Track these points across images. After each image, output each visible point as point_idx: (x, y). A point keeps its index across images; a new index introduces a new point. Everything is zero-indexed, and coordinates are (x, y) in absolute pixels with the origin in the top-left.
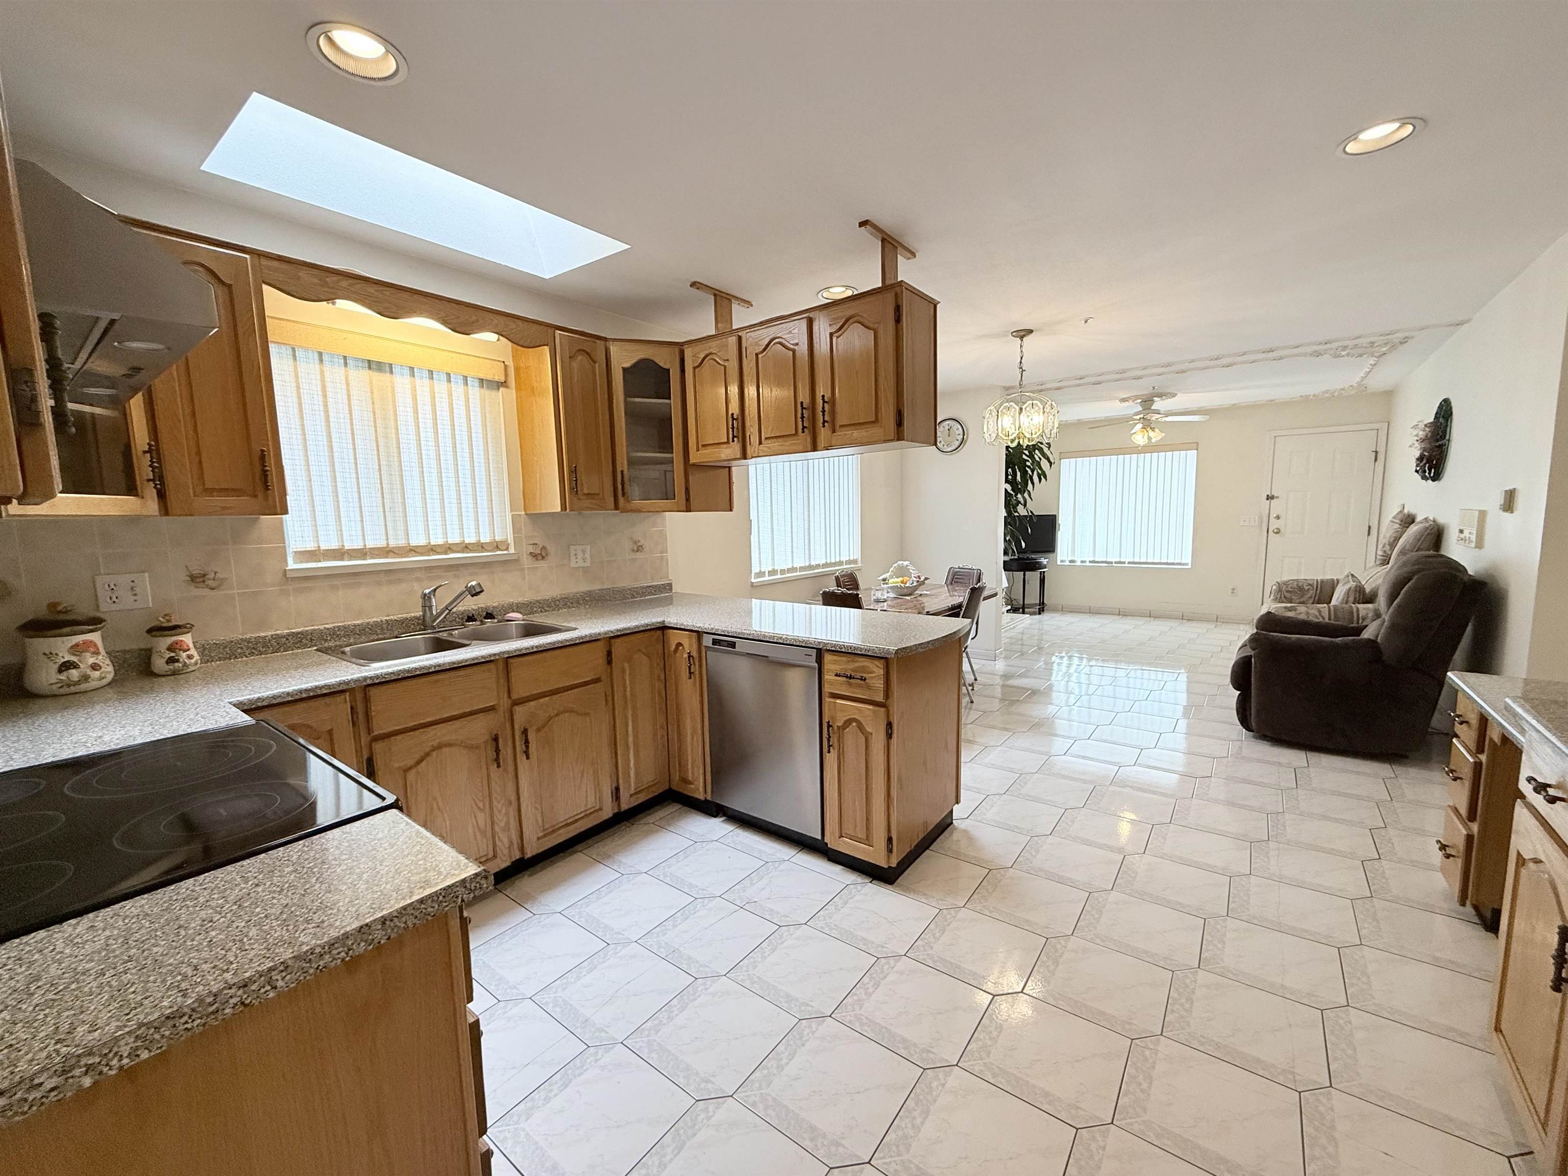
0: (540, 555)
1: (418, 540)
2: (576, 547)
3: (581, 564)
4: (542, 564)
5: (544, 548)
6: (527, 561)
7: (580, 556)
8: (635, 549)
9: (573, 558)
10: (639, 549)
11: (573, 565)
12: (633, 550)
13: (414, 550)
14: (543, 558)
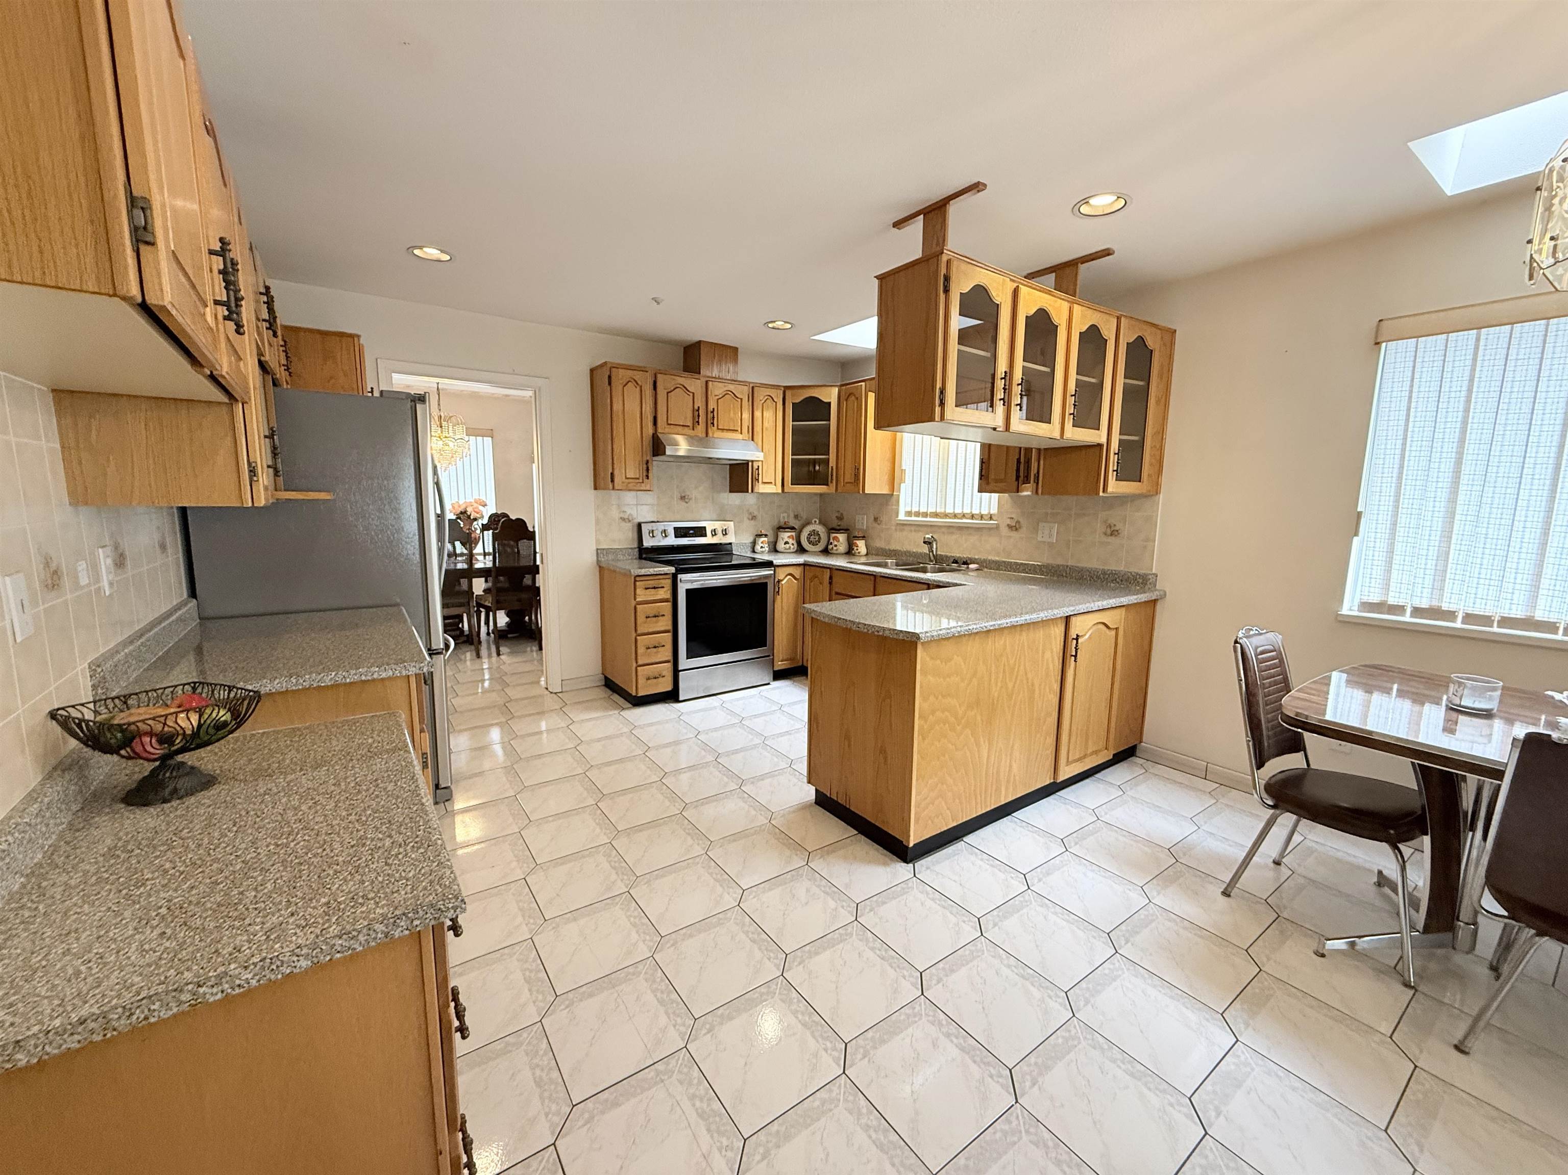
0: (1015, 527)
1: (949, 510)
2: (1044, 524)
3: (1046, 539)
4: (1014, 534)
5: (1018, 522)
6: (1004, 531)
7: (1047, 532)
8: (1109, 532)
9: (1040, 535)
10: (1114, 533)
11: (1039, 539)
12: (1105, 534)
13: (946, 515)
14: (1016, 529)
